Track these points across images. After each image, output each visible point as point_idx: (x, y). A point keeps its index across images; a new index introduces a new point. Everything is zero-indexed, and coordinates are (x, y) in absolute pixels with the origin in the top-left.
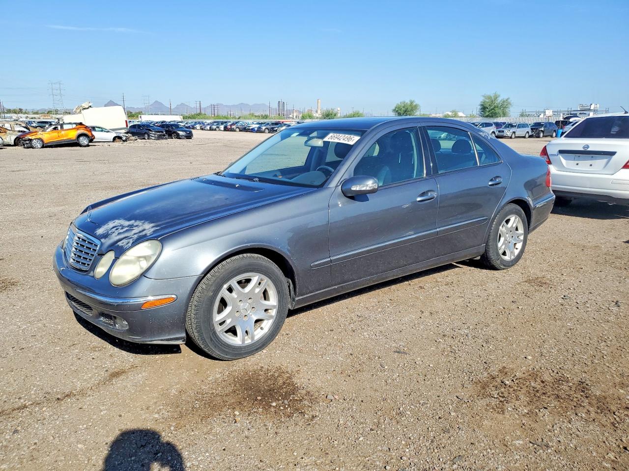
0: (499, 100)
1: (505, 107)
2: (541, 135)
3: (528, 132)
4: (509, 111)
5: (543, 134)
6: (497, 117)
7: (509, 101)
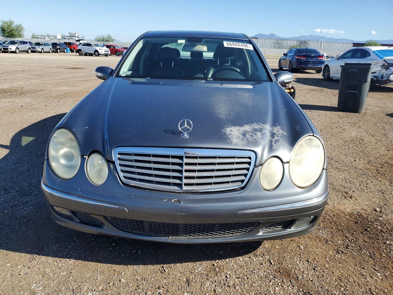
0: (14, 24)
1: (19, 31)
2: (59, 51)
3: (51, 49)
4: (23, 33)
5: (60, 50)
6: (15, 37)
7: (22, 26)
